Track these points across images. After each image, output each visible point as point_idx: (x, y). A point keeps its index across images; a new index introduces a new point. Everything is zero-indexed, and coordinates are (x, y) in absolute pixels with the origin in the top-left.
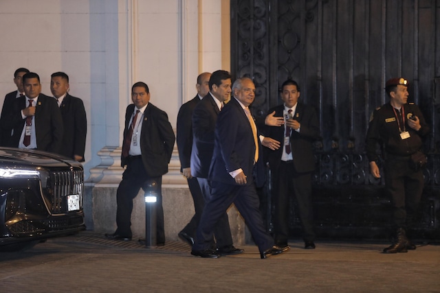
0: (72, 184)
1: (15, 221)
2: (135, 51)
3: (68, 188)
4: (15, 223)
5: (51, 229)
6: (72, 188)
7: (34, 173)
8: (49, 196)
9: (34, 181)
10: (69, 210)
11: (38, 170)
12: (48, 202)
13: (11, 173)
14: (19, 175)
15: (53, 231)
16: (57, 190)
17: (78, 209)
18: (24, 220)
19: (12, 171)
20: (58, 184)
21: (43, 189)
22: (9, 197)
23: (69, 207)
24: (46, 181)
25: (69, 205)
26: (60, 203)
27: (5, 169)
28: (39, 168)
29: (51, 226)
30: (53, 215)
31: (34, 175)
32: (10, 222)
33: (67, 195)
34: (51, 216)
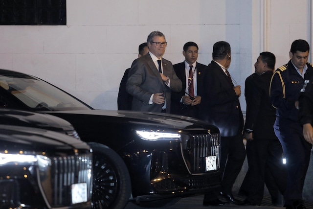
0: (210, 145)
1: (159, 180)
2: (267, 24)
3: (206, 149)
4: (159, 182)
5: (190, 187)
6: (209, 150)
7: (176, 136)
8: (189, 157)
9: (175, 143)
10: (207, 170)
11: (179, 133)
12: (188, 162)
14: (162, 138)
15: (193, 189)
16: (196, 152)
17: (216, 169)
18: (167, 179)
19: (156, 133)
20: (197, 145)
21: (184, 150)
22: (154, 158)
23: (207, 167)
25: (207, 165)
26: (199, 164)
27: (150, 132)
28: (180, 132)
29: (191, 185)
30: (193, 174)
31: (176, 138)
32: (155, 180)
33: (205, 156)
34: (190, 175)
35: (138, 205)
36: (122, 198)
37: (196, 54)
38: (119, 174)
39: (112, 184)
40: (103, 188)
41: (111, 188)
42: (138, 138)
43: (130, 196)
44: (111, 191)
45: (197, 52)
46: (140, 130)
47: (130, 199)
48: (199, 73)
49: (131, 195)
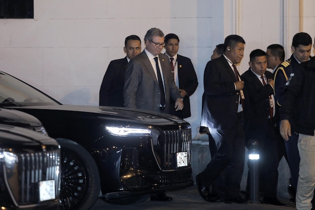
0: (181, 141)
1: (129, 176)
3: (177, 145)
4: (129, 178)
5: (161, 184)
6: (180, 146)
7: (147, 131)
8: (159, 153)
9: (146, 139)
10: (178, 166)
11: (149, 129)
12: (158, 158)
13: (125, 131)
14: (132, 134)
15: (163, 186)
16: (167, 148)
17: (187, 165)
18: (137, 176)
19: (126, 129)
20: (168, 141)
21: (154, 147)
22: (124, 155)
23: (178, 163)
24: (157, 139)
25: (178, 161)
26: (170, 160)
27: (120, 127)
28: (150, 127)
29: (162, 181)
30: (163, 171)
31: (146, 134)
32: (125, 177)
33: (176, 152)
34: (161, 172)
35: (108, 202)
36: (92, 195)
37: (176, 47)
38: (88, 170)
39: (81, 181)
40: (72, 185)
41: (80, 185)
42: (108, 134)
43: (99, 193)
44: (79, 188)
45: (177, 45)
46: (110, 126)
47: (99, 196)
48: (181, 66)
49: (101, 192)
